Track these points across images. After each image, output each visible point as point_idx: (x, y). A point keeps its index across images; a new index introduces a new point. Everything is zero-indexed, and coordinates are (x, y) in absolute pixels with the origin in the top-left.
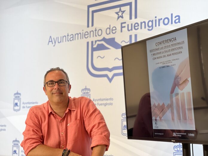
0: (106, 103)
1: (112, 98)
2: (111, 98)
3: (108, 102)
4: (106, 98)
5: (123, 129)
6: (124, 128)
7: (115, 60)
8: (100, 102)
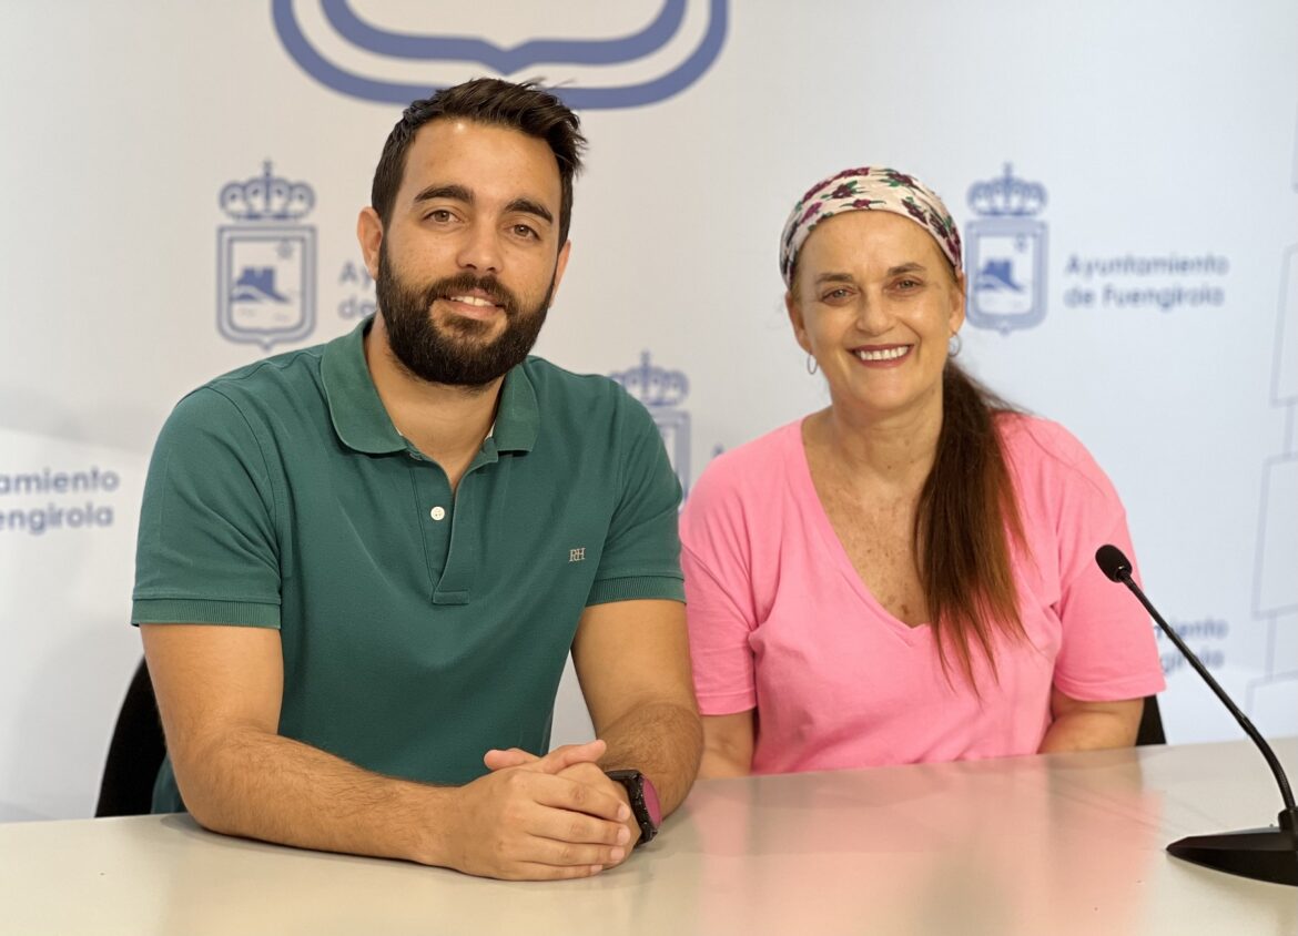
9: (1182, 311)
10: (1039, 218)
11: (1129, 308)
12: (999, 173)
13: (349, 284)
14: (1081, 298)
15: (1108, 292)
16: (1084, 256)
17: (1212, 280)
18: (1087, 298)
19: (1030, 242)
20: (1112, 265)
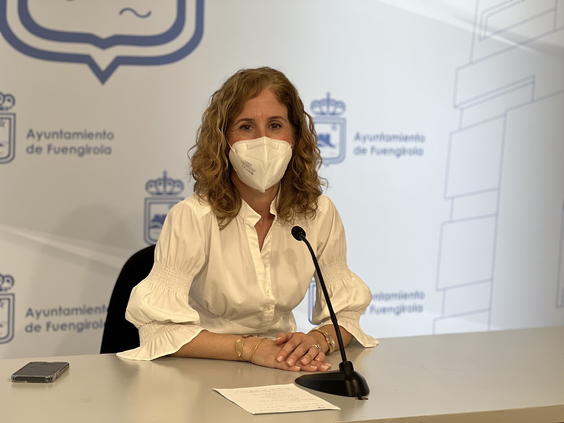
0: (87, 146)
1: (107, 132)
2: (104, 133)
3: (94, 143)
4: (85, 131)
5: (150, 227)
6: (152, 224)
7: (122, 12)
8: (58, 143)
9: (405, 158)
10: (342, 116)
11: (382, 156)
12: (324, 97)
13: (31, 138)
14: (360, 151)
15: (373, 149)
16: (362, 133)
17: (418, 145)
18: (364, 151)
19: (338, 126)
20: (374, 137)
